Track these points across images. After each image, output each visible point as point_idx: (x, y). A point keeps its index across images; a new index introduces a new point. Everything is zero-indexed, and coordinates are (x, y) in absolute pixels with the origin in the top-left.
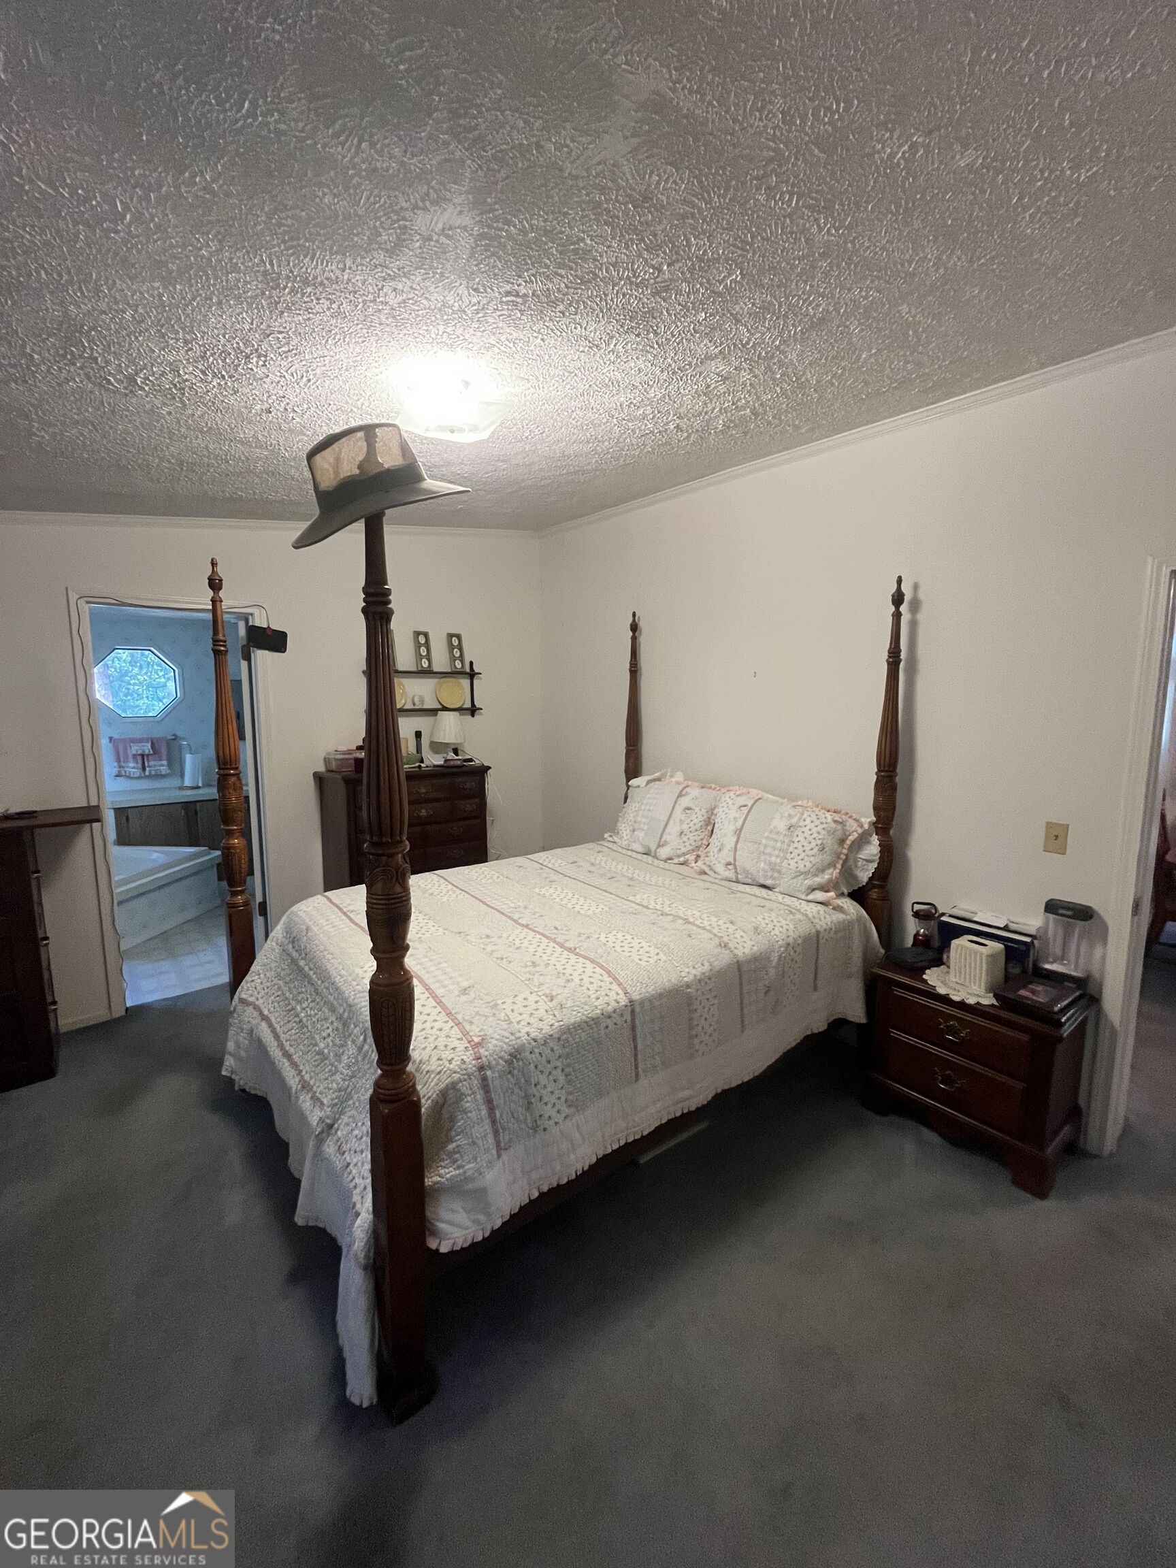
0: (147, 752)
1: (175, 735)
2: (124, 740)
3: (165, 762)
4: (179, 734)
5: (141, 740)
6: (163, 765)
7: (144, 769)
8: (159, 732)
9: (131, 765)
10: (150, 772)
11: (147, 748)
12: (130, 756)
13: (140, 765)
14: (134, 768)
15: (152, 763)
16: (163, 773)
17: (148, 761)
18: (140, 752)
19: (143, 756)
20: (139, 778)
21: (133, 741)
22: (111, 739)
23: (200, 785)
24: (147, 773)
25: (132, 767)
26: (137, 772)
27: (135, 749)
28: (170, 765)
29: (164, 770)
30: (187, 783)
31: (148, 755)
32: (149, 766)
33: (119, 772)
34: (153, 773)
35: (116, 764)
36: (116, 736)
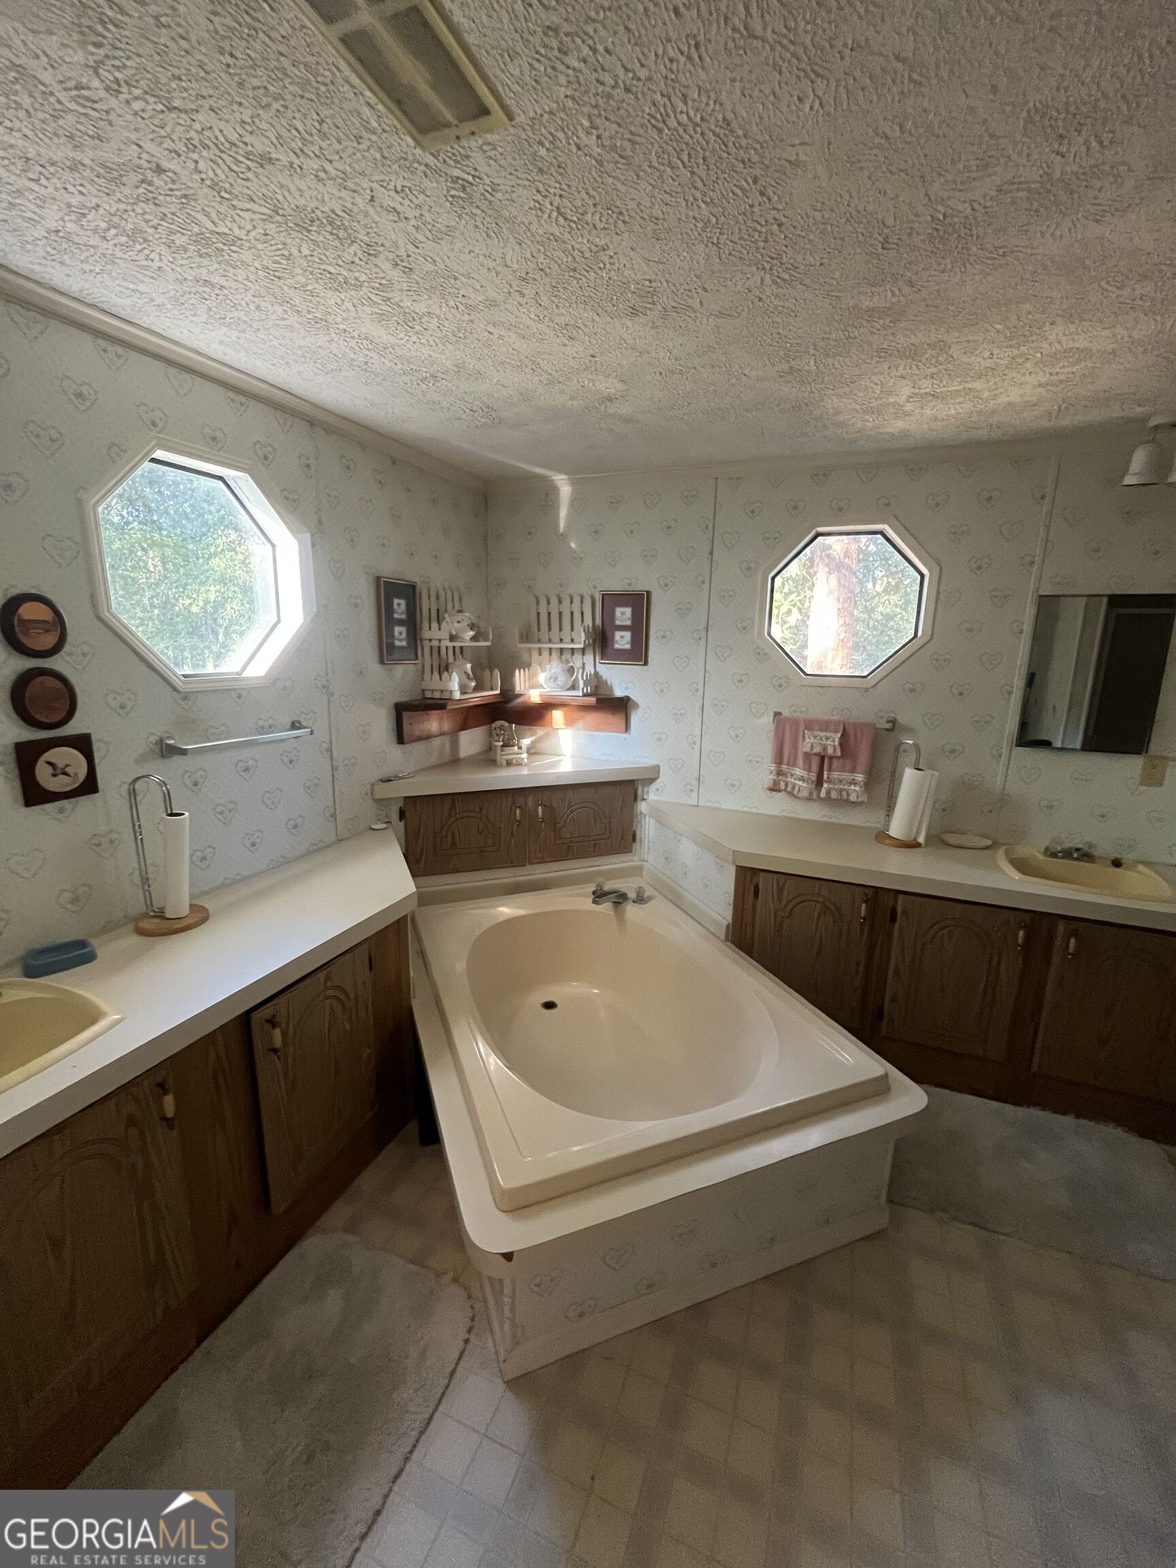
0: (830, 751)
1: (893, 722)
2: (795, 722)
3: (860, 777)
4: (903, 719)
5: (825, 726)
6: (853, 782)
7: (819, 782)
8: (867, 712)
9: (799, 772)
10: (828, 792)
11: (832, 743)
12: (800, 755)
13: (814, 776)
14: (802, 779)
15: (836, 775)
16: (853, 798)
17: (830, 770)
18: (817, 750)
19: (822, 758)
20: (809, 799)
21: (810, 725)
22: (777, 714)
23: (921, 840)
24: (823, 794)
25: (799, 774)
26: (804, 787)
27: (810, 743)
28: (868, 785)
29: (855, 793)
30: (897, 829)
31: (831, 758)
32: (829, 781)
33: (776, 783)
34: (834, 795)
35: (773, 767)
36: (786, 713)
